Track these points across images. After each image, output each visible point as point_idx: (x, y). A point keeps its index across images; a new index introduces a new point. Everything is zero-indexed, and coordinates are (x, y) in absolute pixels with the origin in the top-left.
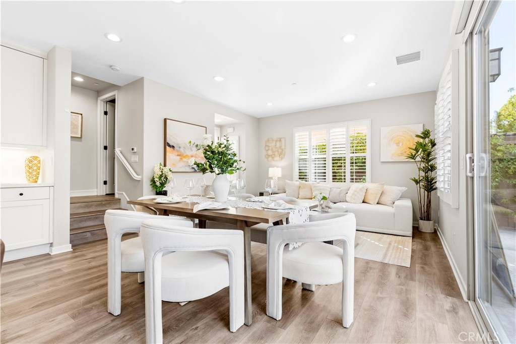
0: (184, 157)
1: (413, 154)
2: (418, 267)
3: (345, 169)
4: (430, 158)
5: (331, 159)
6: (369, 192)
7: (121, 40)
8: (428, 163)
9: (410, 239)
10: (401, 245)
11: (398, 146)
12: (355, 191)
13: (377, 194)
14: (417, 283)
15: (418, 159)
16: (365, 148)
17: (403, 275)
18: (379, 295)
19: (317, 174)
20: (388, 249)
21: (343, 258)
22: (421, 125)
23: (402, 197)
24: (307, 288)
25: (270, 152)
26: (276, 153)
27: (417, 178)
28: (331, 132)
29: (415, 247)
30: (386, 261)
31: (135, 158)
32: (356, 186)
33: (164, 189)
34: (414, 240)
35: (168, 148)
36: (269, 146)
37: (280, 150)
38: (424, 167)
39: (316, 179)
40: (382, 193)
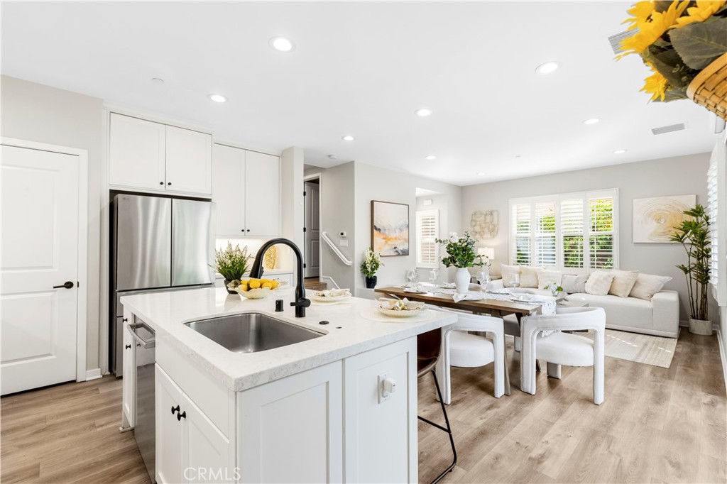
0: (389, 240)
1: (681, 235)
2: (679, 369)
3: (582, 251)
4: (705, 241)
5: (562, 238)
6: (618, 281)
7: (355, 139)
8: (702, 247)
9: (675, 341)
10: (661, 347)
11: (658, 222)
12: (598, 280)
13: (628, 285)
14: (675, 382)
15: (687, 241)
16: (610, 221)
17: (659, 374)
18: (630, 387)
19: (542, 257)
20: (642, 350)
21: (594, 347)
22: (694, 197)
23: (665, 288)
24: (553, 376)
25: (477, 229)
26: (486, 230)
27: (686, 265)
28: (562, 204)
29: (679, 350)
30: (639, 361)
31: (343, 243)
32: (599, 274)
33: (374, 275)
34: (680, 342)
35: (375, 231)
36: (475, 221)
37: (491, 227)
38: (695, 252)
39: (540, 262)
40: (636, 284)
